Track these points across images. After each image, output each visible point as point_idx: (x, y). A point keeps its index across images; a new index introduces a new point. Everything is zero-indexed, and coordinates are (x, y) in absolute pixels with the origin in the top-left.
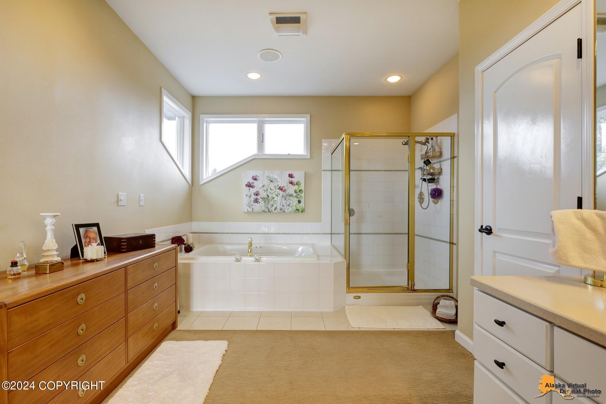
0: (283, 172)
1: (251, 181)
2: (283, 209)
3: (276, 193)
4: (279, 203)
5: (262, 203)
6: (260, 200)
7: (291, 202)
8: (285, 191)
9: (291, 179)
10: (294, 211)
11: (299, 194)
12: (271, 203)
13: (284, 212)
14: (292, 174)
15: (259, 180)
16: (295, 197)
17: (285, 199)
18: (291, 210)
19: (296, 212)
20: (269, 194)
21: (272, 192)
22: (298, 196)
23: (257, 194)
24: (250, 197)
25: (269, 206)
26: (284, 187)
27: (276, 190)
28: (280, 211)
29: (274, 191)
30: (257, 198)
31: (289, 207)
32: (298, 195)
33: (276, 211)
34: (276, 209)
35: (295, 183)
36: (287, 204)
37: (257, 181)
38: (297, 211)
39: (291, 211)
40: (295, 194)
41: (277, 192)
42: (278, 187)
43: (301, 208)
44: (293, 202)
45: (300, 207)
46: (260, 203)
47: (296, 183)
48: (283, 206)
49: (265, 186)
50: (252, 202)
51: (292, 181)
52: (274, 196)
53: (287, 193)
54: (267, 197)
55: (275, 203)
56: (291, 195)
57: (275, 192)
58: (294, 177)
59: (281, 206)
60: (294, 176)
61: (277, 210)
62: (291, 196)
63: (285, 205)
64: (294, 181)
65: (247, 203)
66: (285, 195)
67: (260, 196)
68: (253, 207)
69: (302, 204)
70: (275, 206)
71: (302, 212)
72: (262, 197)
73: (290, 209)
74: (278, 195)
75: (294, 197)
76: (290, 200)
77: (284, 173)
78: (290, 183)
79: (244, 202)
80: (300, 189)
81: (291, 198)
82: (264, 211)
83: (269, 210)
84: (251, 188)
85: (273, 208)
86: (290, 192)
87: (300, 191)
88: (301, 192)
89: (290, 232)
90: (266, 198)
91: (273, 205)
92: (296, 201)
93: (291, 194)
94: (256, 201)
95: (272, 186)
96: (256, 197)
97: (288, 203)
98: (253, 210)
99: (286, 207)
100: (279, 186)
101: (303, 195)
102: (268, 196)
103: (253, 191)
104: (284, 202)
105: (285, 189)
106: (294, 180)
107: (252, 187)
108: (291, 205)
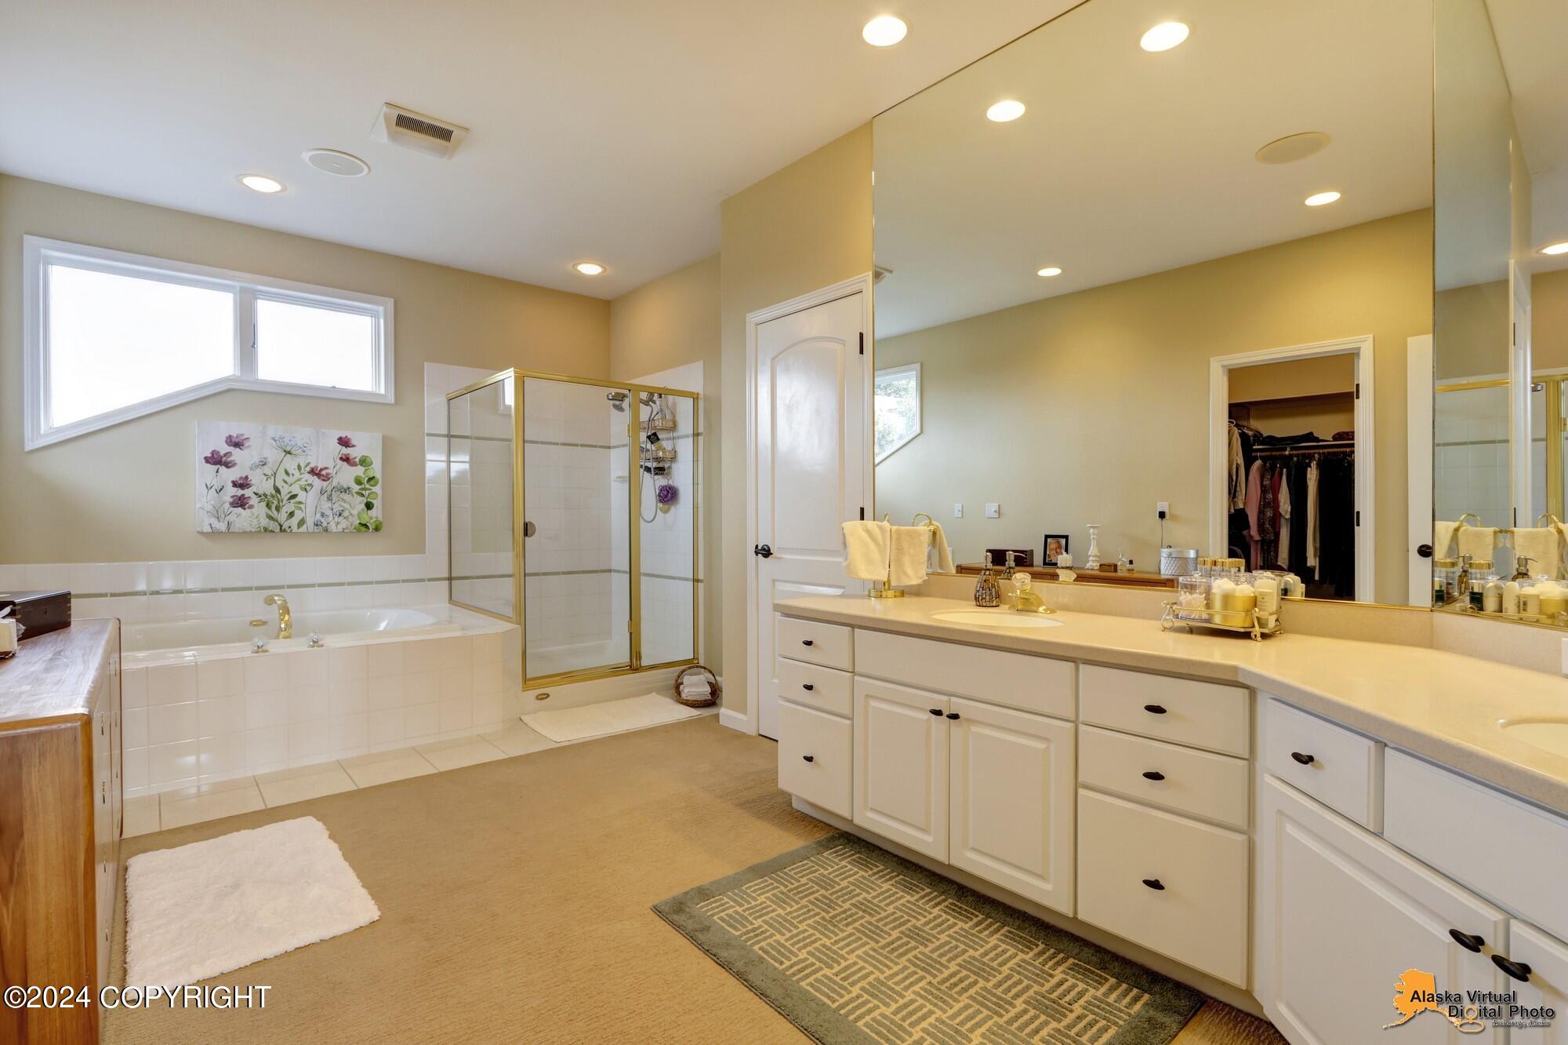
0: (323, 430)
1: (224, 449)
2: (325, 524)
3: (303, 483)
4: (310, 509)
5: (259, 509)
6: (254, 501)
7: (346, 506)
8: (329, 479)
9: (345, 451)
10: (355, 528)
11: (368, 486)
12: (288, 507)
13: (326, 530)
14: (349, 437)
15: (249, 447)
16: (355, 495)
17: (330, 498)
18: (345, 527)
19: (359, 531)
20: (279, 484)
21: (290, 480)
22: (364, 492)
23: (242, 484)
24: (221, 490)
25: (282, 516)
26: (326, 468)
27: (301, 474)
28: (316, 527)
29: (295, 479)
30: (243, 495)
31: (341, 518)
32: (365, 489)
33: (303, 529)
34: (302, 523)
35: (357, 460)
36: (335, 510)
37: (241, 449)
38: (363, 529)
39: (347, 528)
40: (357, 488)
41: (306, 481)
42: (308, 469)
43: (371, 521)
44: (351, 507)
45: (371, 518)
46: (251, 507)
47: (360, 460)
48: (323, 515)
49: (270, 465)
50: (227, 505)
51: (348, 454)
52: (295, 490)
53: (335, 483)
54: (274, 492)
55: (300, 509)
56: (347, 490)
57: (299, 480)
58: (353, 446)
59: (318, 515)
60: (353, 442)
61: (305, 526)
62: (345, 492)
63: (329, 513)
64: (354, 456)
65: (211, 507)
66: (329, 488)
67: (253, 489)
68: (231, 518)
69: (373, 513)
70: (298, 515)
71: (377, 529)
72: (260, 492)
73: (344, 524)
74: (308, 488)
75: (353, 495)
76: (343, 500)
77: (324, 434)
78: (341, 459)
79: (198, 505)
80: (372, 476)
81: (345, 496)
82: (266, 529)
83: (281, 526)
84: (223, 469)
85: (294, 521)
86: (342, 483)
87: (370, 479)
88: (372, 482)
89: (343, 581)
90: (273, 496)
91: (292, 514)
92: (360, 503)
93: (345, 486)
94: (240, 502)
95: (290, 464)
96: (240, 492)
97: (337, 508)
98: (229, 529)
99: (331, 518)
100: (312, 465)
101: (377, 489)
102: (278, 491)
103: (229, 475)
104: (326, 506)
105: (328, 474)
106: (354, 453)
107: (228, 465)
108: (346, 514)
